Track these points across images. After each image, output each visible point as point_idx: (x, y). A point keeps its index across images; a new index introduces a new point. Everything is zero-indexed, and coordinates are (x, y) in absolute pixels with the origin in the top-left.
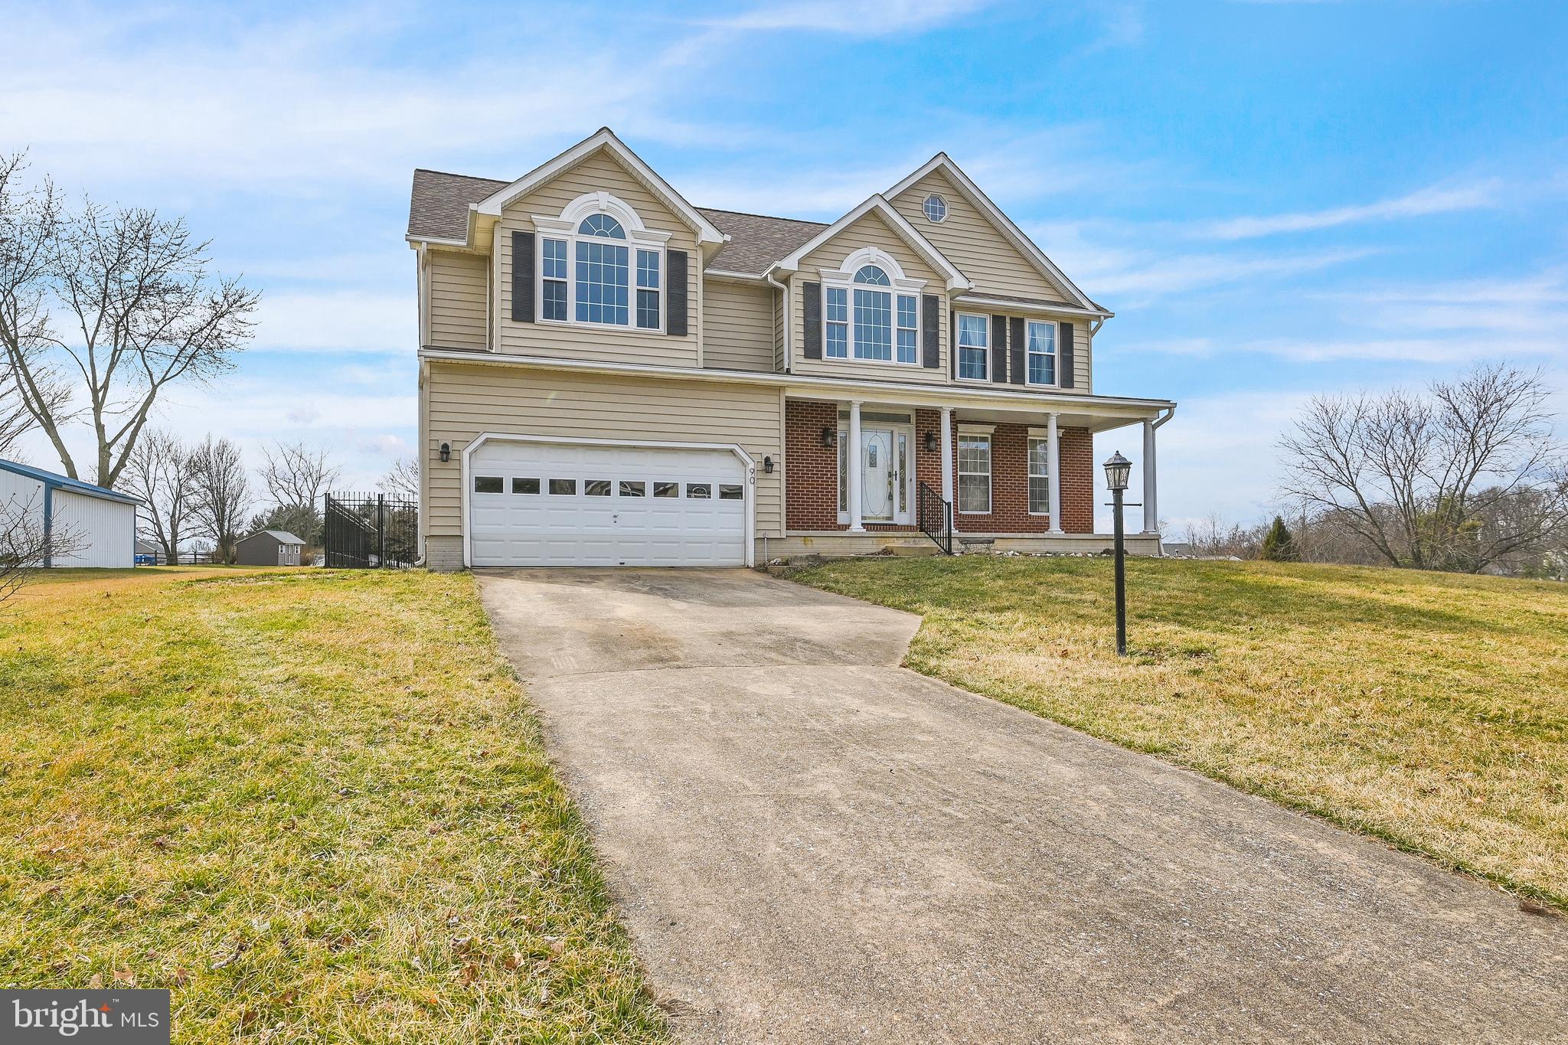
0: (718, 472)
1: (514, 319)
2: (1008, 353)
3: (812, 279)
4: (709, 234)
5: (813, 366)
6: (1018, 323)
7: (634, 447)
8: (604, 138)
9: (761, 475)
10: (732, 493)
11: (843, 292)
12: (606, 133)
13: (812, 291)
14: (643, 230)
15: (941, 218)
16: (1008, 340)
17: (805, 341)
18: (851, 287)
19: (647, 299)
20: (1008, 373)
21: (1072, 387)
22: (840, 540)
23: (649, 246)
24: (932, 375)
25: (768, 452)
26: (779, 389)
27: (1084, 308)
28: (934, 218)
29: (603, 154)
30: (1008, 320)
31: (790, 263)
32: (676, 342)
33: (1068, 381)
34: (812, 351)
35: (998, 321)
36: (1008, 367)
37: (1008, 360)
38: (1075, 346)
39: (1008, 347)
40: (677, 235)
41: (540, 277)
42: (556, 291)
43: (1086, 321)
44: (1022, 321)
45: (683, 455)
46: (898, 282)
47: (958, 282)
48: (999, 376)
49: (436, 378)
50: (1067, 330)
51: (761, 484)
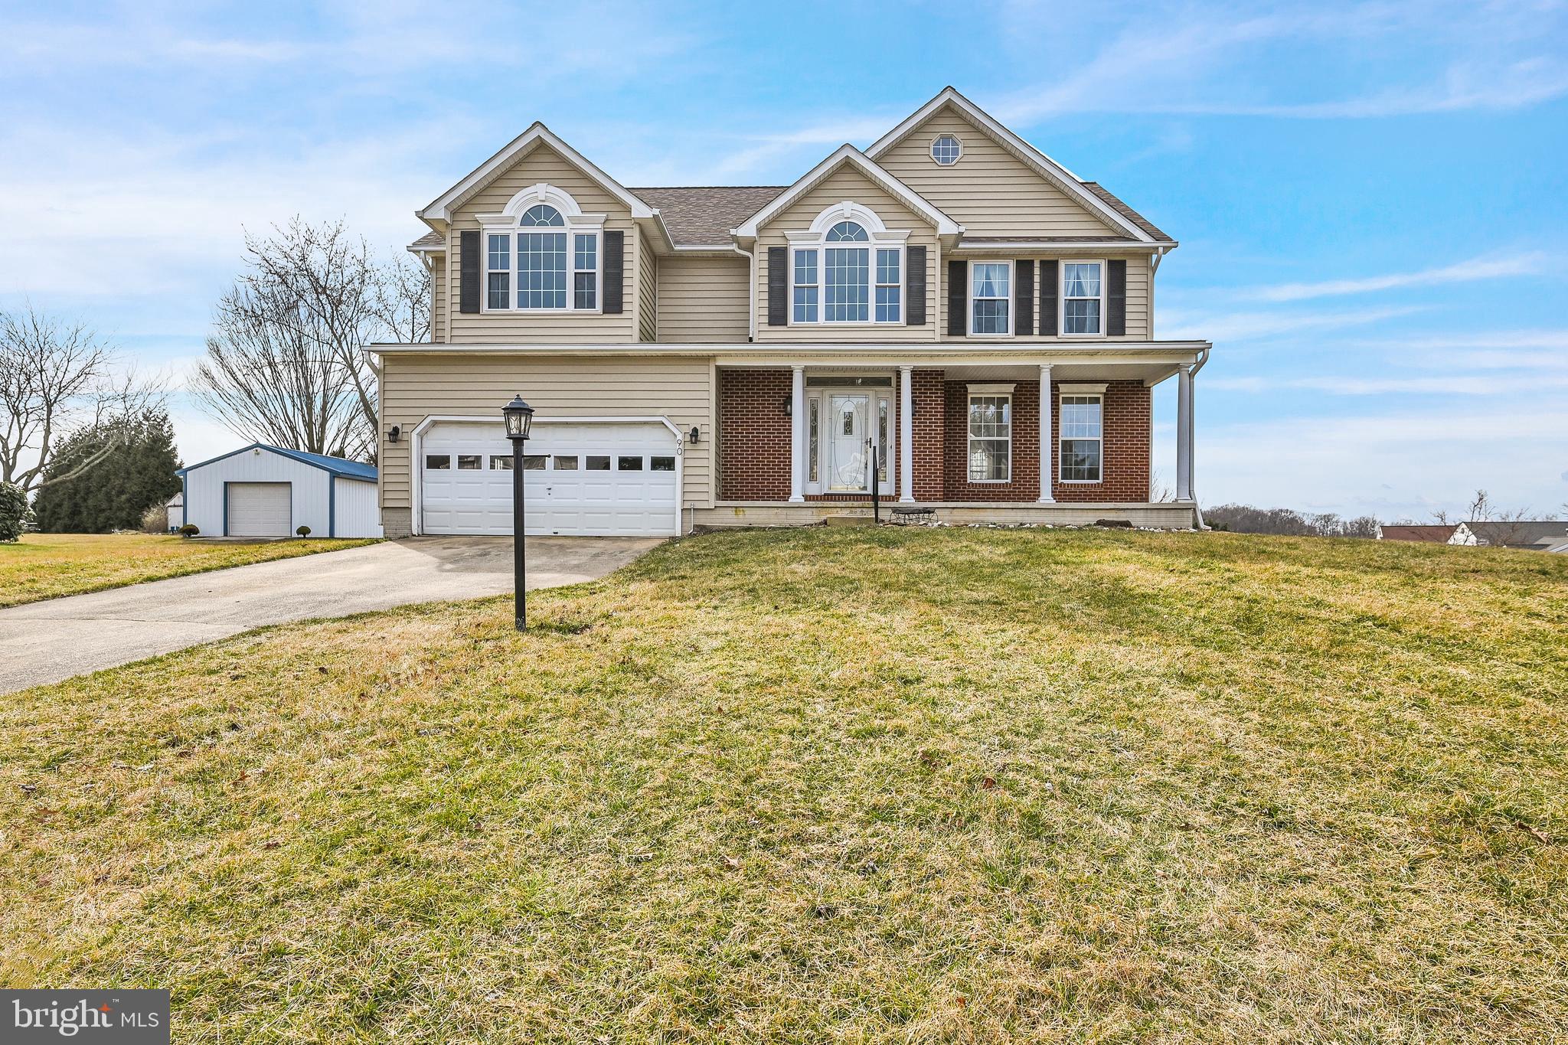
0: (647, 445)
1: (462, 311)
2: (1036, 301)
3: (778, 243)
4: (641, 211)
5: (778, 333)
6: (1050, 267)
7: (567, 423)
8: (538, 132)
9: (689, 446)
10: (663, 463)
11: (813, 253)
12: (539, 128)
13: (778, 256)
14: (581, 214)
15: (953, 159)
16: (1037, 286)
17: (770, 308)
18: (822, 246)
19: (583, 281)
20: (1036, 324)
21: (1123, 334)
22: (776, 510)
23: (586, 229)
24: (916, 333)
25: (695, 423)
26: (707, 359)
27: (1136, 240)
28: (946, 160)
29: (541, 147)
30: (1037, 264)
31: (748, 230)
32: (613, 320)
33: (1117, 327)
34: (777, 317)
35: (1024, 267)
36: (1036, 317)
37: (1036, 309)
38: (1128, 286)
39: (1037, 294)
40: (612, 216)
41: (485, 270)
42: (500, 280)
43: (1145, 255)
44: (1055, 264)
45: (615, 430)
46: (876, 235)
47: (946, 227)
48: (1024, 327)
49: (389, 369)
50: (1117, 269)
51: (688, 454)
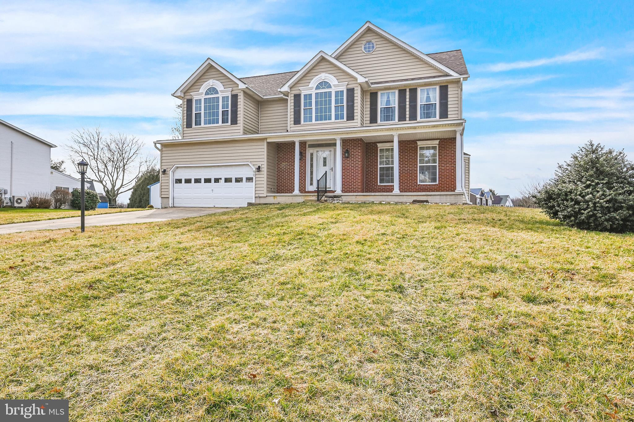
0: (245, 173)
1: (187, 127)
2: (408, 106)
3: (297, 92)
4: (242, 86)
5: (297, 127)
6: (413, 91)
7: (218, 166)
8: (209, 61)
9: (257, 173)
10: (249, 179)
11: (310, 95)
12: (209, 60)
13: (297, 97)
14: (224, 89)
15: (372, 50)
16: (408, 100)
17: (294, 118)
18: (313, 92)
19: (225, 113)
20: (408, 116)
21: (447, 118)
22: (288, 197)
23: (225, 94)
24: (350, 123)
25: (259, 164)
27: (451, 76)
28: (369, 51)
29: (211, 67)
30: (408, 90)
31: (285, 88)
32: (234, 127)
33: (444, 114)
34: (297, 121)
35: (402, 92)
36: (408, 113)
37: (408, 110)
38: (449, 96)
39: (408, 103)
40: (234, 89)
41: (194, 112)
42: (198, 115)
43: (457, 82)
44: (416, 89)
45: (234, 167)
46: (335, 86)
47: (361, 80)
48: (402, 118)
49: (164, 149)
50: (444, 90)
51: (257, 176)
